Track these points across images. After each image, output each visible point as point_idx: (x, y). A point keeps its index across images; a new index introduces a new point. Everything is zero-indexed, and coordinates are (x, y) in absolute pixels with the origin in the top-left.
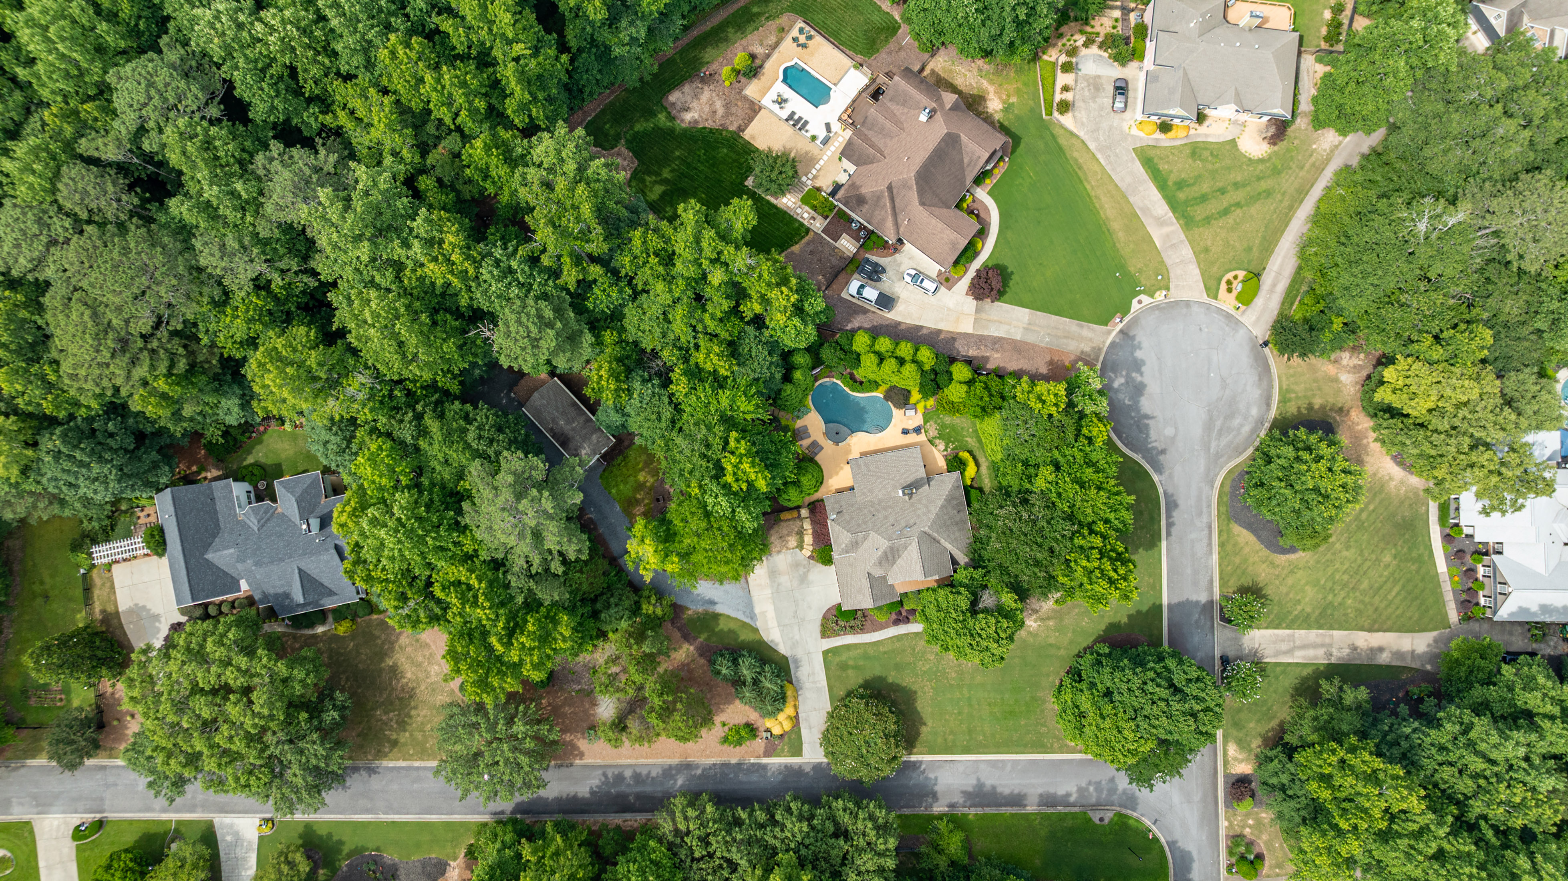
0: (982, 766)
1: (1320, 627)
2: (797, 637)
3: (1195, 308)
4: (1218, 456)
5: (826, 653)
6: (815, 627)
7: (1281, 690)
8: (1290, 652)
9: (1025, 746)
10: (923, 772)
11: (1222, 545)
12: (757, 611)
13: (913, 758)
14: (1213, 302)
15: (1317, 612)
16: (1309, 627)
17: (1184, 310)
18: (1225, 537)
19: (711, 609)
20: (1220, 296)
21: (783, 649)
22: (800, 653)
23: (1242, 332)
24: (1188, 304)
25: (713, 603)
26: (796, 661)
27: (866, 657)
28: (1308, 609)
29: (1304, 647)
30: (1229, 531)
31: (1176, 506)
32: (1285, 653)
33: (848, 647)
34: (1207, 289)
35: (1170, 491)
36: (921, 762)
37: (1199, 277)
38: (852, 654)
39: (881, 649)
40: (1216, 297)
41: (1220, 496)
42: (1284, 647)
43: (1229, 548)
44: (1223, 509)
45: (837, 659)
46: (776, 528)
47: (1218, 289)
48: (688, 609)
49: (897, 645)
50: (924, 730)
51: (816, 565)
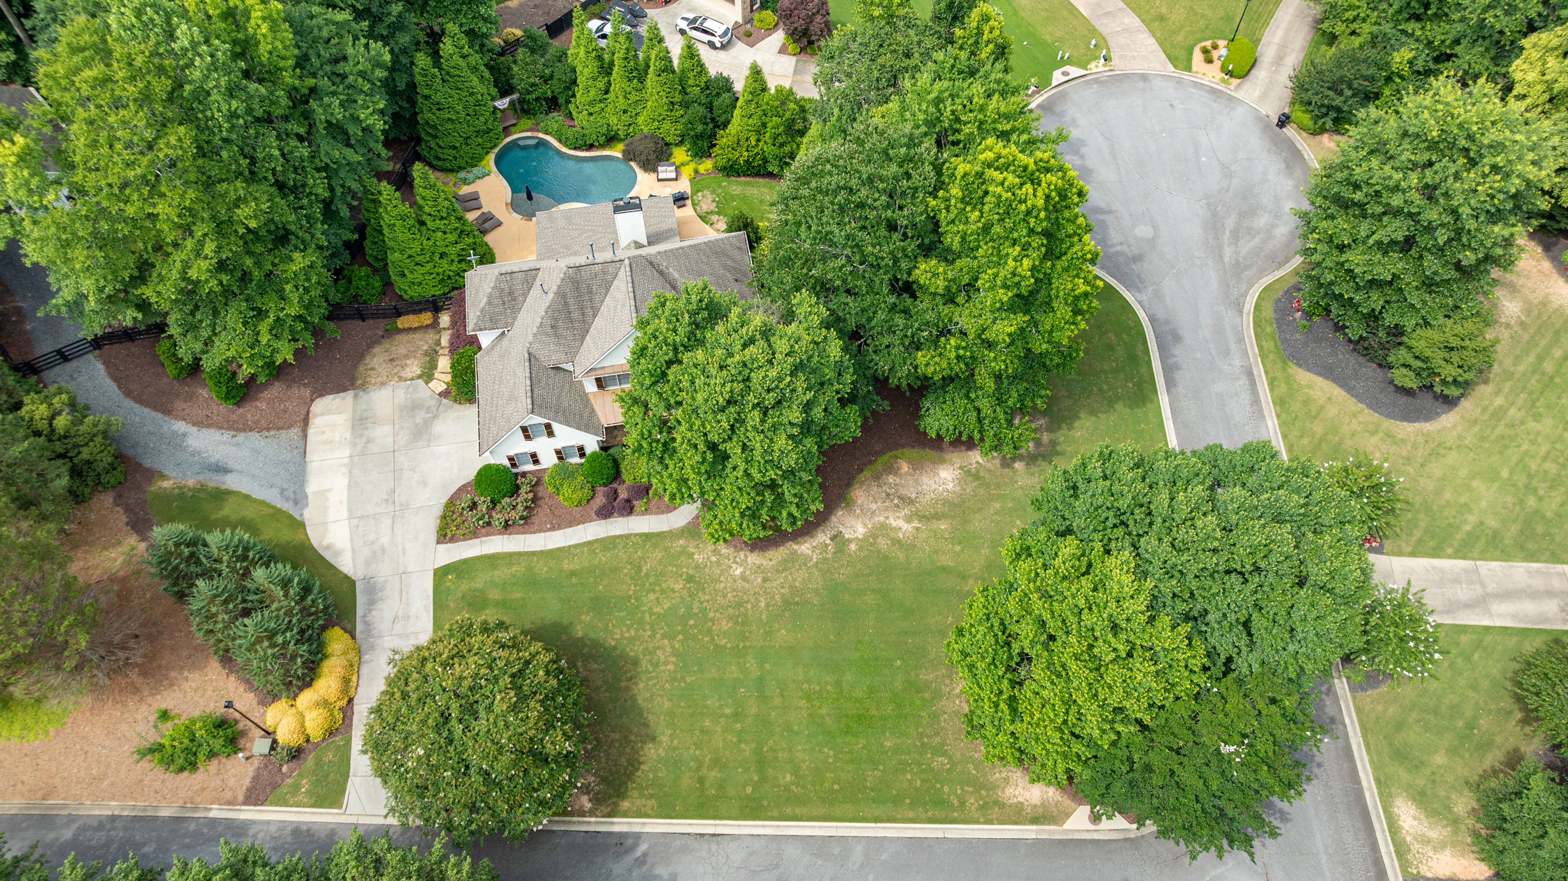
0: (791, 851)
1: (1531, 557)
2: (385, 540)
3: (1157, 82)
4: (1239, 268)
5: (441, 574)
6: (430, 523)
7: (1485, 684)
8: (1480, 603)
9: (897, 801)
10: (641, 861)
11: (1280, 402)
12: (311, 488)
13: (620, 825)
14: (1185, 75)
15: (1514, 529)
16: (1506, 556)
17: (1141, 84)
18: (1283, 388)
19: (214, 481)
20: (1194, 69)
21: (347, 564)
22: (384, 571)
23: (1241, 110)
24: (1144, 77)
25: (222, 469)
26: (372, 589)
27: (531, 581)
28: (1492, 523)
29: (1507, 595)
30: (1288, 379)
31: (1177, 338)
32: (1470, 605)
33: (492, 560)
34: (1172, 59)
35: (1161, 314)
36: (638, 837)
37: (1156, 47)
38: (502, 573)
39: (566, 565)
40: (1189, 69)
41: (1257, 325)
42: (1463, 593)
43: (1295, 406)
44: (1269, 345)
45: (465, 586)
46: (386, 344)
47: (1190, 60)
48: (163, 477)
49: (603, 557)
50: (651, 753)
51: (452, 407)
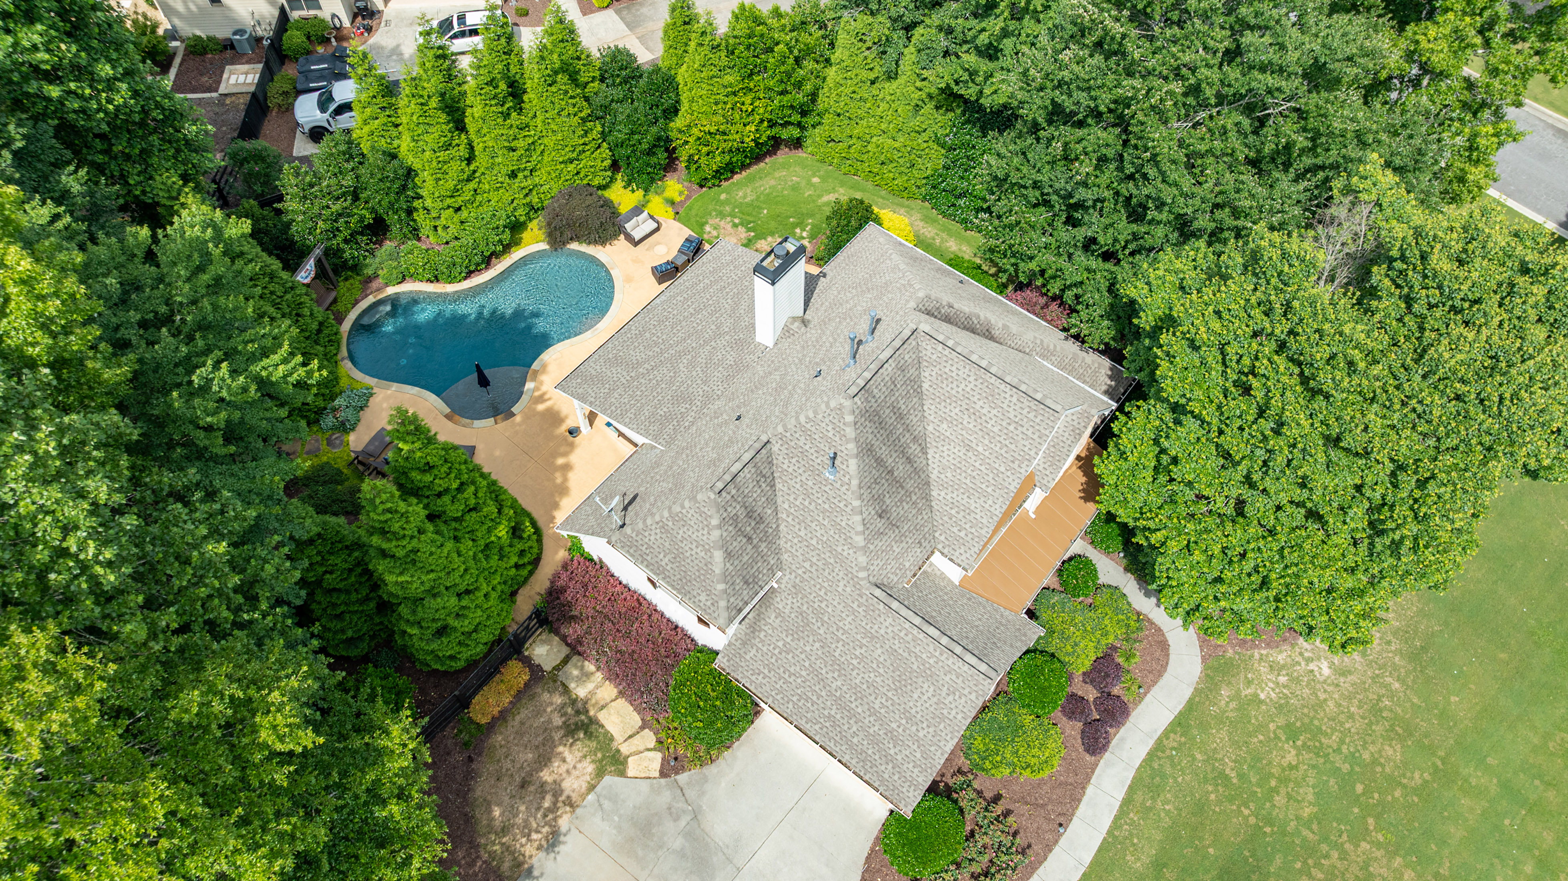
39: (1138, 862)
49: (1167, 805)
51: (705, 779)
